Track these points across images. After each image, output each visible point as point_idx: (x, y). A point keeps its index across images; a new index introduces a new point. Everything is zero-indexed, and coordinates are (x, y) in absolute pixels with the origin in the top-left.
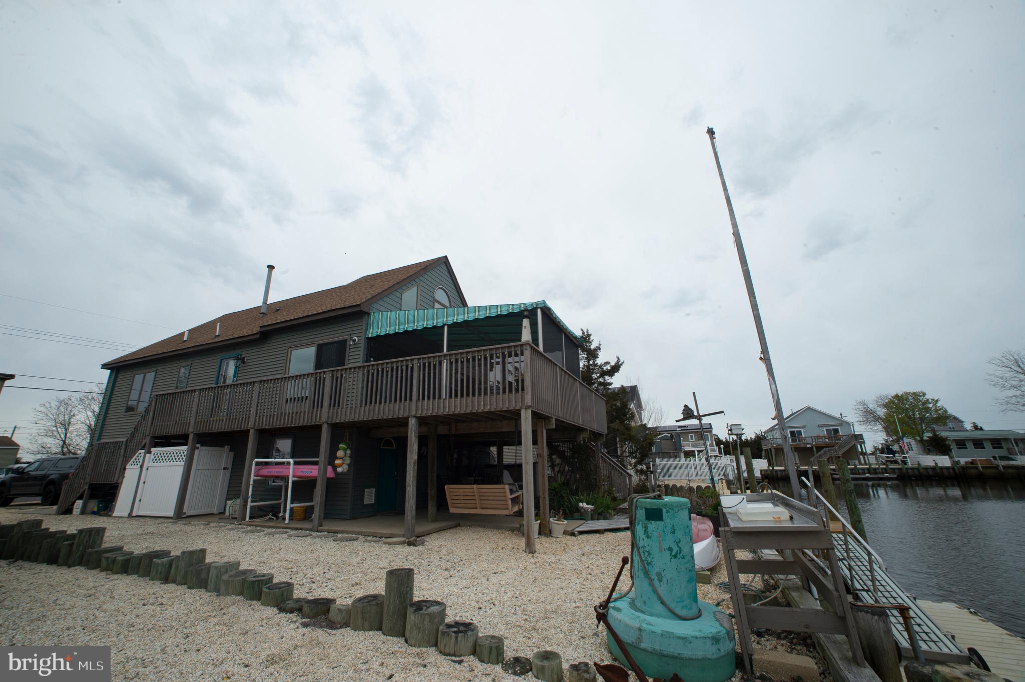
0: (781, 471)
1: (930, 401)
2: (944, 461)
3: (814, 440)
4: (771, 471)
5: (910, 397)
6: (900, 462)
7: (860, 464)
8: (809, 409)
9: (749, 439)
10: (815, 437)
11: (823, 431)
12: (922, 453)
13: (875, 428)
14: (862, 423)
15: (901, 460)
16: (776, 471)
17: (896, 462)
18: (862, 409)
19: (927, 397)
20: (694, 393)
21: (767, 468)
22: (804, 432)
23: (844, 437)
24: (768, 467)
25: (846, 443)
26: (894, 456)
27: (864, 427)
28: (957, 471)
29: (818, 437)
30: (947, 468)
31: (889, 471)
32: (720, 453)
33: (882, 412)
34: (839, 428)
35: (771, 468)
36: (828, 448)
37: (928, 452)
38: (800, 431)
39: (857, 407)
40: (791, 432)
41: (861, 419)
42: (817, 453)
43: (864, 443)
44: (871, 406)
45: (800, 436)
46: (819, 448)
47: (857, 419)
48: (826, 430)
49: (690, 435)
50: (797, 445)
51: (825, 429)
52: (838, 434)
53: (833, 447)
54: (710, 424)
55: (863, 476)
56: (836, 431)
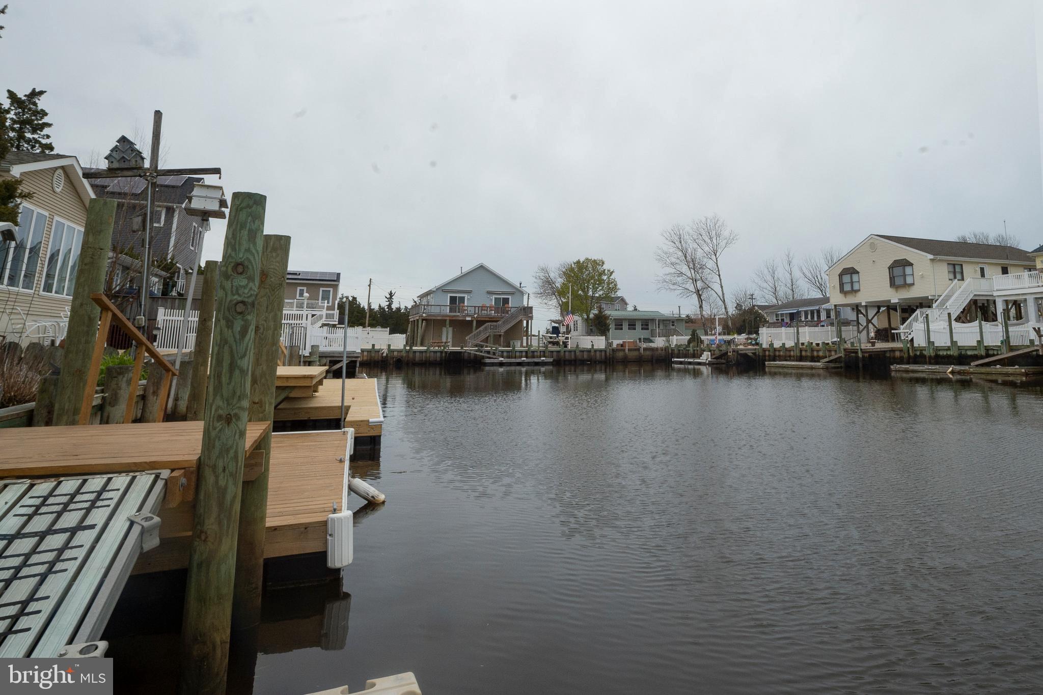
0: (421, 352)
1: (606, 272)
2: (599, 342)
3: (477, 312)
4: (408, 352)
5: (590, 265)
6: (561, 343)
7: (522, 346)
8: (481, 268)
9: (403, 307)
10: (479, 307)
11: (491, 300)
12: (585, 334)
13: (550, 303)
14: (539, 295)
15: (563, 342)
16: (415, 352)
17: (557, 343)
18: (543, 278)
19: (605, 267)
20: (158, 115)
21: (402, 347)
22: (468, 299)
23: (513, 310)
24: (405, 346)
25: (513, 316)
26: (558, 336)
27: (540, 300)
28: (608, 354)
29: (483, 308)
30: (601, 351)
31: (547, 354)
32: (341, 322)
33: (559, 282)
34: (510, 297)
35: (408, 348)
36: (489, 324)
37: (590, 332)
38: (464, 298)
39: (538, 274)
40: (450, 297)
41: (538, 290)
42: (477, 328)
43: (531, 318)
44: (552, 275)
45: (462, 305)
46: (480, 323)
47: (534, 290)
48: (495, 298)
49: (299, 288)
50: (455, 316)
51: (494, 296)
52: (506, 305)
53: (496, 321)
54: (339, 275)
55: (518, 360)
56: (506, 301)
